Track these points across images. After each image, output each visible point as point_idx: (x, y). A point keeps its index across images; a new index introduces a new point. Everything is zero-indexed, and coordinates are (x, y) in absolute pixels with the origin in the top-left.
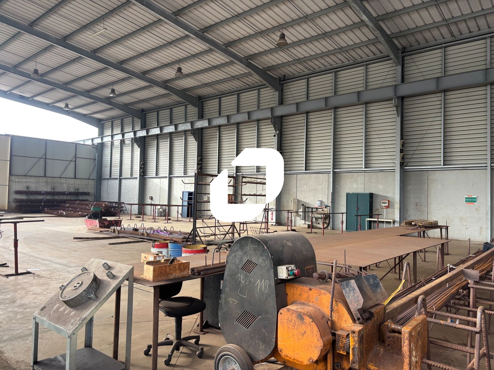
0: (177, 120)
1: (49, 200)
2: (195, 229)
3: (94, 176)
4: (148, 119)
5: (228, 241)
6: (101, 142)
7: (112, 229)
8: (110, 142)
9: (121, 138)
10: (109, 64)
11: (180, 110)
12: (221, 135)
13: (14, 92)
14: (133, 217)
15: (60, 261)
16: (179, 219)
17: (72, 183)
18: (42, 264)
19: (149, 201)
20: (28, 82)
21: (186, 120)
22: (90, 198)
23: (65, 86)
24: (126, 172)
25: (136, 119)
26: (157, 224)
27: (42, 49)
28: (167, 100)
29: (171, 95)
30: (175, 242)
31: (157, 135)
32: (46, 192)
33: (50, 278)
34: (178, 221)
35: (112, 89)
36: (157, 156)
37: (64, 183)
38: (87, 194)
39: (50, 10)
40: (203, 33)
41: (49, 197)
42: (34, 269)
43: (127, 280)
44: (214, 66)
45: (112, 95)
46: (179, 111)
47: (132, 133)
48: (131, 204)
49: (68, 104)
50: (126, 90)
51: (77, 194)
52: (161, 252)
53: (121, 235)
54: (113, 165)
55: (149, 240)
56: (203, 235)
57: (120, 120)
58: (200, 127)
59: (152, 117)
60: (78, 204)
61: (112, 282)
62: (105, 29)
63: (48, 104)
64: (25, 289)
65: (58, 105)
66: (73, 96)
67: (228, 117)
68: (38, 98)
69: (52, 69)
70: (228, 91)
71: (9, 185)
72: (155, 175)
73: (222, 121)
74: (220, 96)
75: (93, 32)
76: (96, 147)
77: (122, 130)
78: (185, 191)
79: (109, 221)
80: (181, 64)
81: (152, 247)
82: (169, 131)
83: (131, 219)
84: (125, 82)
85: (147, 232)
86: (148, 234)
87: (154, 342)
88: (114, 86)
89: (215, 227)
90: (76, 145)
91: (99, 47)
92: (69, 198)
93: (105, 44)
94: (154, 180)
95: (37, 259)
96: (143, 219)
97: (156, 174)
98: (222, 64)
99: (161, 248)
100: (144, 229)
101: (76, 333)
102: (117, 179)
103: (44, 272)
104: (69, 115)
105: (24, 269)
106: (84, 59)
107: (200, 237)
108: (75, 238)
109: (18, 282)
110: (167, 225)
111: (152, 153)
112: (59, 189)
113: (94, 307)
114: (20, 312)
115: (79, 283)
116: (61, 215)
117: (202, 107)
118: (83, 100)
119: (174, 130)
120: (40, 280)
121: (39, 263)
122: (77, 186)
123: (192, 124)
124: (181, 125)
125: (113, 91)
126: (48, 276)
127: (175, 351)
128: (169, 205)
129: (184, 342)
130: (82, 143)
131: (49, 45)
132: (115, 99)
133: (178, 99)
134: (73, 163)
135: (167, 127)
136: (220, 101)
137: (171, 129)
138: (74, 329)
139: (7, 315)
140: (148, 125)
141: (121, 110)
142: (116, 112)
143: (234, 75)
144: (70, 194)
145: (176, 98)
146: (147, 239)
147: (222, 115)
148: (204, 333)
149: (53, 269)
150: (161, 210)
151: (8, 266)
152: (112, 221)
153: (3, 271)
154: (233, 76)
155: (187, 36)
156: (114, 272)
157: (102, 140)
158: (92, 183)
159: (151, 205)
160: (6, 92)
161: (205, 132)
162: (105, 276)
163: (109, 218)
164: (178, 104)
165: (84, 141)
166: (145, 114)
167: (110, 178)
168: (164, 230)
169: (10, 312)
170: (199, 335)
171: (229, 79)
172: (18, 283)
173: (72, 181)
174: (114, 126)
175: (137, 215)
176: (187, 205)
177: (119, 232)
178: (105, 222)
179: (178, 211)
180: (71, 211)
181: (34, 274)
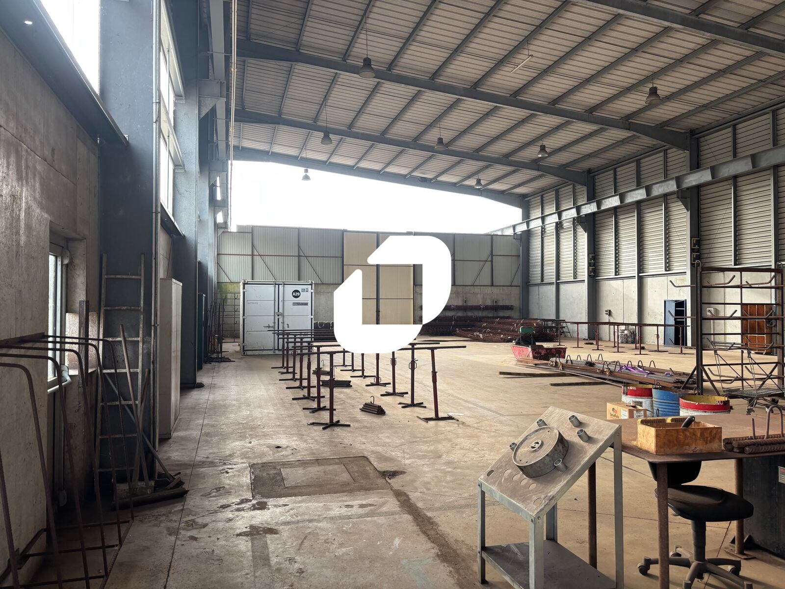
0: (650, 178)
1: (459, 317)
2: (700, 367)
3: (518, 281)
4: (598, 184)
5: (773, 392)
6: (526, 229)
7: (553, 362)
8: (540, 228)
9: (557, 220)
10: (536, 108)
11: (656, 160)
12: (739, 194)
13: (415, 174)
14: (581, 344)
15: (488, 405)
16: (660, 349)
17: (488, 293)
18: (465, 408)
19: (605, 318)
20: (431, 157)
21: (666, 176)
22: (514, 314)
23: (475, 154)
24: (567, 273)
25: (578, 187)
26: (624, 356)
27: (446, 108)
28: (630, 148)
29: (638, 137)
30: (663, 388)
31: (615, 209)
32: (456, 306)
33: (478, 429)
34: (658, 351)
35: (541, 146)
36: (616, 242)
37: (478, 294)
38: (509, 308)
39: (455, 50)
40: (697, 15)
41: (460, 314)
42: (456, 414)
43: (612, 446)
44: (721, 70)
45: (540, 156)
46: (652, 163)
47: (574, 210)
48: (578, 323)
49: (480, 180)
50: (563, 143)
51: (496, 308)
52: (640, 404)
53: (567, 371)
54: (545, 263)
55: (614, 381)
56: (718, 378)
57: (554, 192)
58: (694, 183)
59: (605, 180)
60: (499, 323)
61: (587, 447)
62: (530, 57)
63: (454, 184)
64: (450, 440)
65: (467, 183)
66: (487, 167)
67: (754, 158)
68: (444, 178)
69: (460, 134)
70: (751, 110)
71: (413, 299)
72: (614, 274)
73: (742, 166)
74: (733, 123)
75: (513, 66)
76: (519, 237)
77: (558, 207)
78: (670, 299)
79: (547, 349)
80: (656, 81)
81: (624, 393)
82: (635, 199)
83: (578, 347)
84: (560, 131)
85: (609, 369)
86: (611, 372)
87: (661, 554)
88: (544, 140)
89: (742, 364)
90: (492, 238)
91: (521, 86)
92: (485, 314)
93: (530, 79)
94: (612, 282)
95: (458, 400)
96: (598, 348)
97: (616, 272)
98: (738, 61)
99: (638, 396)
100: (604, 363)
101: (541, 517)
102: (552, 283)
103: (469, 419)
104: (481, 195)
105: (445, 412)
106: (501, 109)
107: (712, 382)
108: (501, 373)
109: (440, 429)
110: (640, 357)
111: (608, 240)
112: (472, 302)
113: (565, 482)
114: (449, 472)
115: (538, 443)
116: (476, 339)
117: (698, 147)
118: (499, 170)
119: (645, 196)
120: (467, 430)
121: (462, 406)
122: (495, 297)
123: (679, 180)
124: (658, 185)
125: (543, 148)
126: (476, 425)
127: (696, 580)
128: (641, 324)
129: (711, 567)
130: (499, 233)
131: (455, 100)
132: (546, 160)
133: (650, 142)
134: (488, 264)
135: (632, 193)
136: (735, 130)
137: (640, 195)
138: (539, 510)
139: (434, 474)
140: (599, 194)
141: (555, 176)
142: (548, 180)
143: (762, 77)
144: (487, 308)
145: (647, 141)
146: (610, 380)
147: (740, 155)
148: (746, 557)
149: (480, 416)
150: (626, 332)
151: (425, 407)
152: (550, 349)
153: (420, 413)
154: (761, 81)
155: (667, 30)
156: (589, 431)
157: (528, 226)
158: (516, 292)
159: (610, 324)
160: (406, 175)
161: (704, 191)
162: (576, 436)
163: (546, 345)
164: (651, 151)
165: (502, 230)
166: (594, 177)
167: (542, 283)
168: (639, 366)
169: (437, 470)
170: (739, 559)
171: (753, 88)
172: (441, 431)
173: (488, 290)
174: (544, 202)
175: (587, 340)
176: (674, 323)
177: (564, 367)
178: (540, 351)
179: (658, 335)
180: (489, 333)
181: (458, 420)
